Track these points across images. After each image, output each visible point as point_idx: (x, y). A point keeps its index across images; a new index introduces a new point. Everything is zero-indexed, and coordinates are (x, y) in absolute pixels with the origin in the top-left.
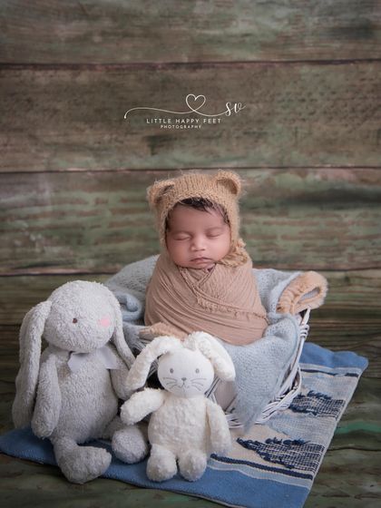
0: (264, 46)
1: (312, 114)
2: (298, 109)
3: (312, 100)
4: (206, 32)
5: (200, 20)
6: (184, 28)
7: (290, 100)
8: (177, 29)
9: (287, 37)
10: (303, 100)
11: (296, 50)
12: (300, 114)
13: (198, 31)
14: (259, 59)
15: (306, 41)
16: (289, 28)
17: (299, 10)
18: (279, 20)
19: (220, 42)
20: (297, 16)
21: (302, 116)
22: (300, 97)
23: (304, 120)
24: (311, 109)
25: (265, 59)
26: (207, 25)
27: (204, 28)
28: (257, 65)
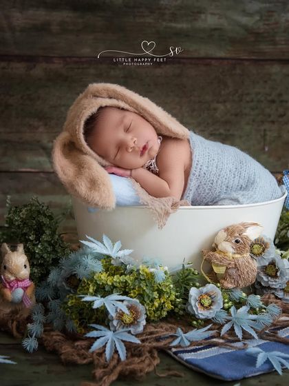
0: (233, 41)
1: (281, 116)
2: (268, 111)
3: (282, 101)
4: (173, 25)
5: (167, 12)
6: (149, 20)
7: (259, 101)
8: (142, 20)
9: (258, 33)
10: (273, 101)
11: (266, 48)
12: (270, 116)
13: (164, 24)
14: (228, 56)
15: (277, 39)
16: (261, 24)
17: (271, 5)
18: (250, 15)
19: (187, 36)
20: (269, 11)
21: (272, 118)
22: (269, 98)
23: (273, 122)
24: (281, 110)
25: (234, 56)
26: (174, 18)
27: (171, 21)
28: (226, 62)
